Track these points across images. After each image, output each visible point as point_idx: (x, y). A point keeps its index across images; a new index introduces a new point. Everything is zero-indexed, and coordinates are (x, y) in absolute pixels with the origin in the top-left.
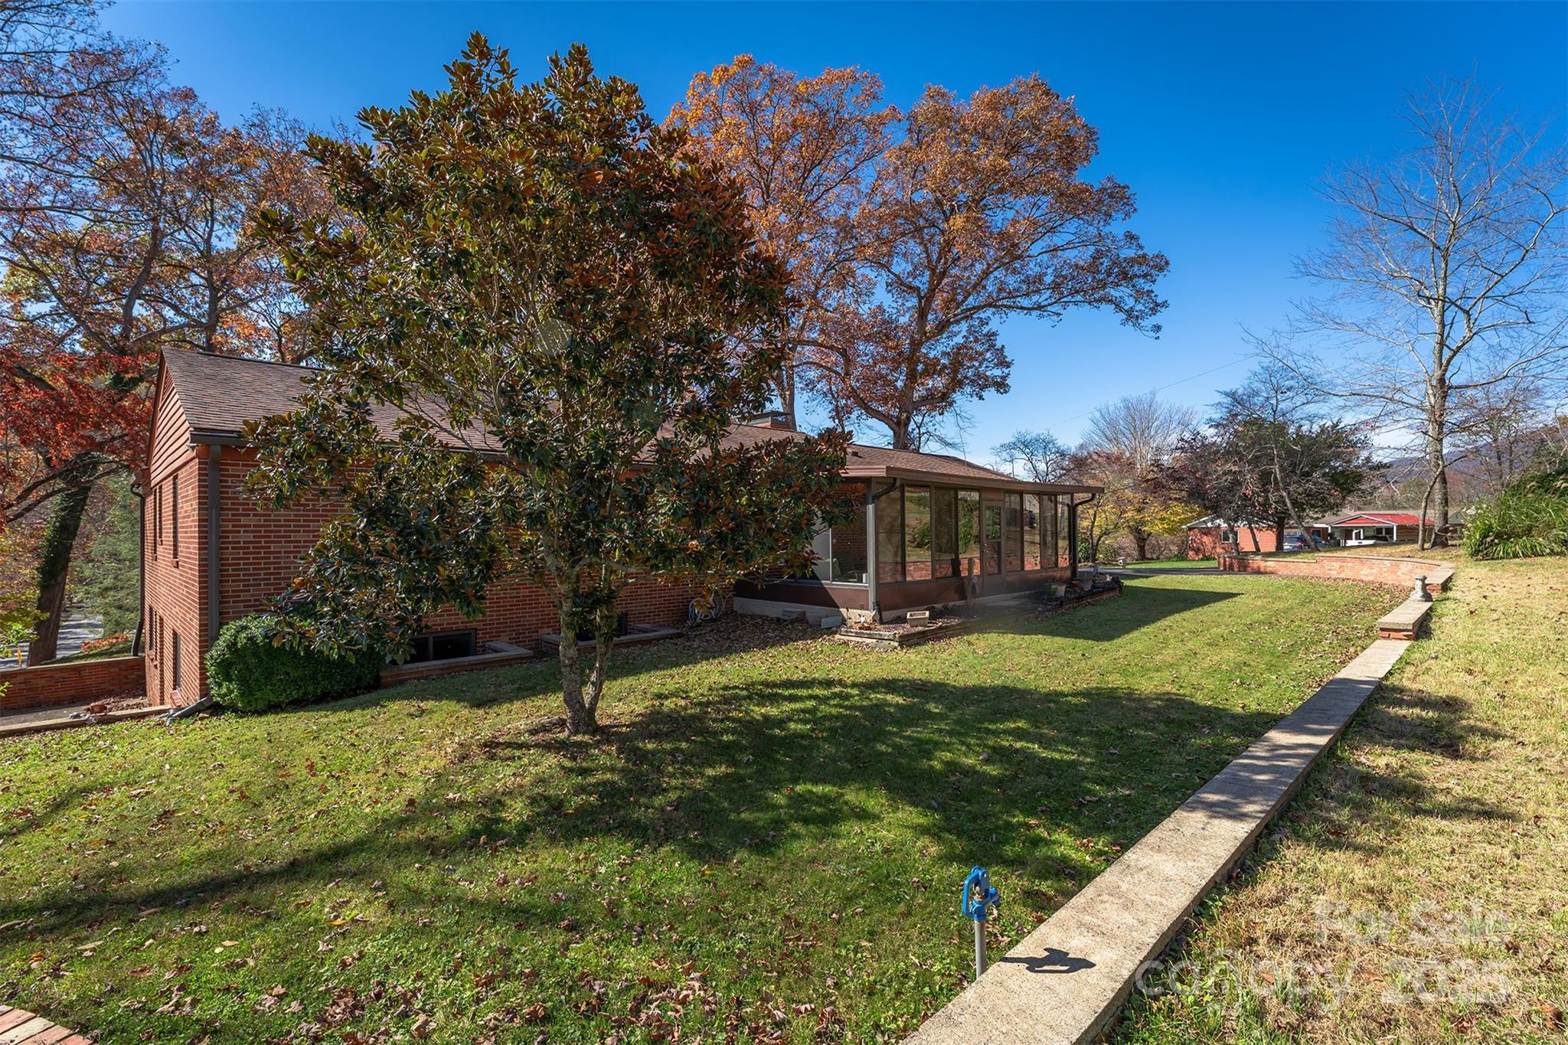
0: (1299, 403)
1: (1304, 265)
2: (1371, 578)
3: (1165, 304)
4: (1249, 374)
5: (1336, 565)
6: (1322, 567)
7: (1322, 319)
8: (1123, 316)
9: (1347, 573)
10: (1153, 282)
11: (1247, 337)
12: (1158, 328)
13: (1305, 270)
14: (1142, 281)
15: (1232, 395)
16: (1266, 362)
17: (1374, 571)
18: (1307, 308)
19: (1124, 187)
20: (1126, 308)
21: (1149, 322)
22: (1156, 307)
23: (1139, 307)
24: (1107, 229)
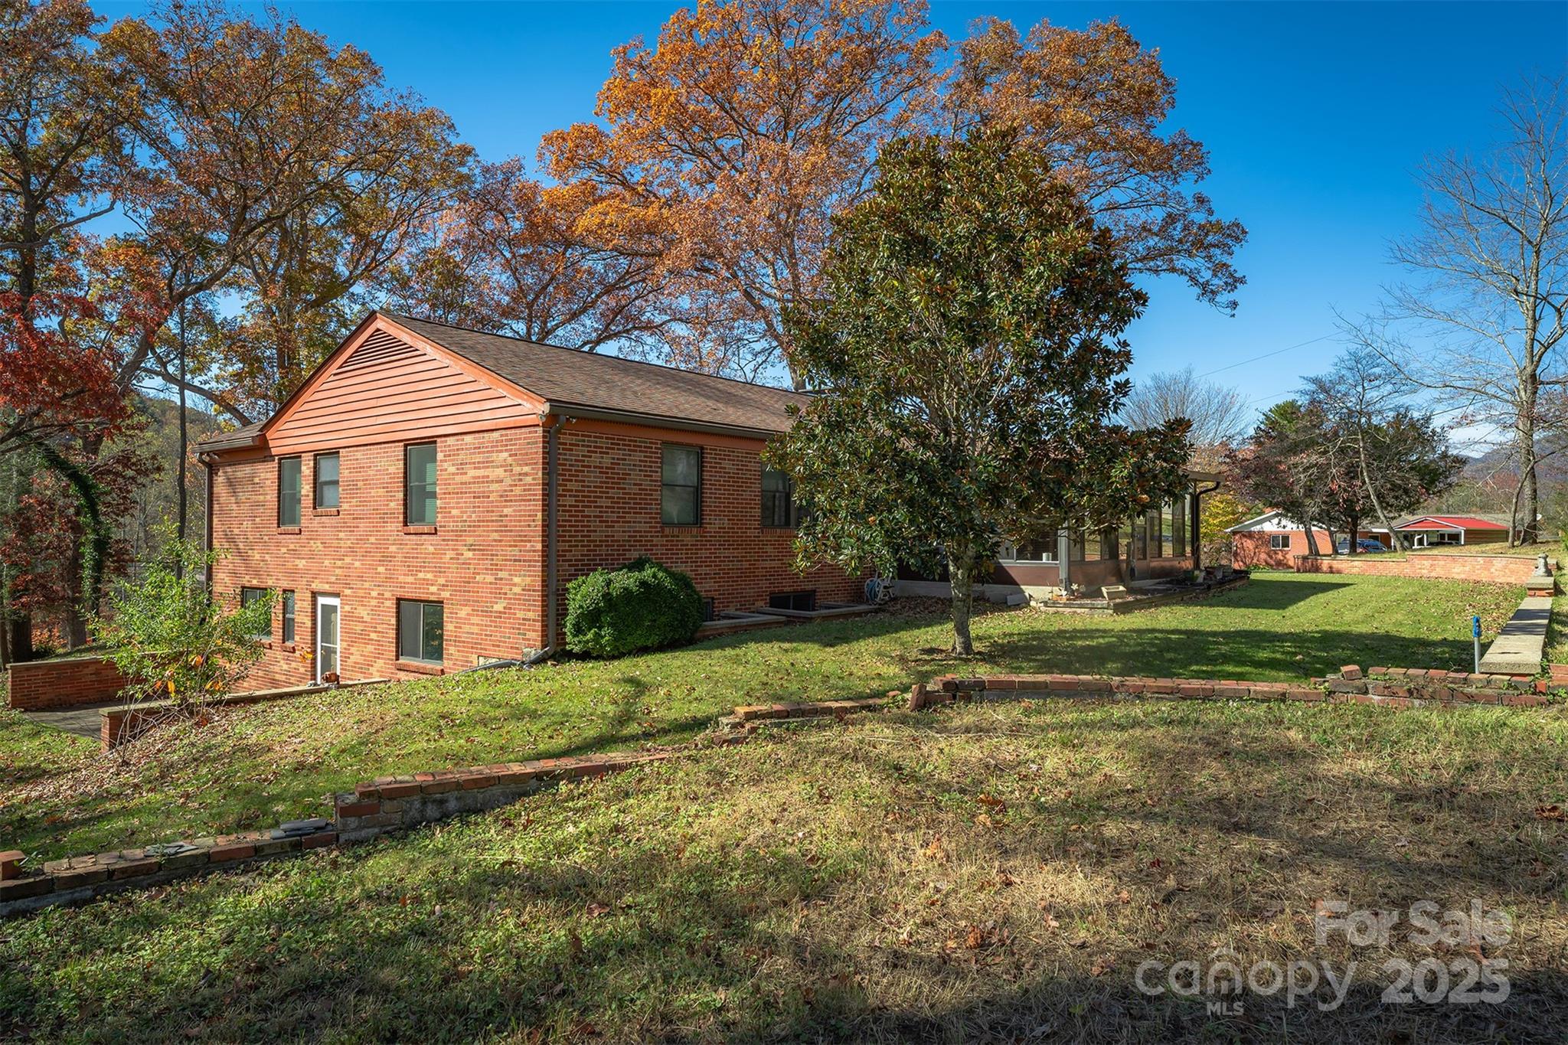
0: (1386, 393)
1: (1400, 250)
2: (1463, 576)
3: (1242, 280)
4: (1336, 360)
5: (1427, 563)
6: (1413, 566)
7: (1414, 306)
8: (1197, 290)
9: (1439, 572)
10: (1231, 254)
11: (1339, 321)
12: (1234, 305)
13: (1401, 257)
14: (1218, 251)
15: (1316, 381)
16: (1353, 347)
17: (1467, 569)
18: (1399, 294)
19: (1197, 145)
20: (1201, 280)
21: (1224, 298)
22: (1235, 282)
23: (1215, 281)
24: (1176, 188)
